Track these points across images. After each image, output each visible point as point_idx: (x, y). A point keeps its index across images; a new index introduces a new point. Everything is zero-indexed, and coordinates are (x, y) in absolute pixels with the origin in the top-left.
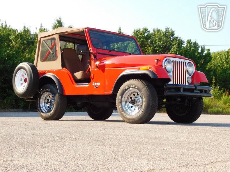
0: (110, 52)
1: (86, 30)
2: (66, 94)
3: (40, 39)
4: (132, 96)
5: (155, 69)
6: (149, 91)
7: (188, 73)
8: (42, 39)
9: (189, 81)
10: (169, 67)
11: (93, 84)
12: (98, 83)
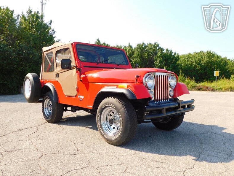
0: (97, 64)
1: (74, 44)
2: (60, 103)
3: (44, 53)
4: (111, 113)
5: (134, 89)
6: (126, 113)
7: (170, 86)
8: (45, 53)
9: (171, 95)
10: (151, 83)
11: (79, 97)
12: (82, 96)
